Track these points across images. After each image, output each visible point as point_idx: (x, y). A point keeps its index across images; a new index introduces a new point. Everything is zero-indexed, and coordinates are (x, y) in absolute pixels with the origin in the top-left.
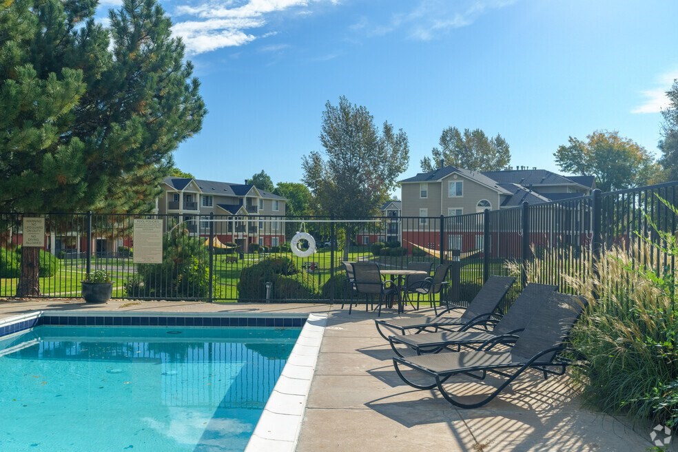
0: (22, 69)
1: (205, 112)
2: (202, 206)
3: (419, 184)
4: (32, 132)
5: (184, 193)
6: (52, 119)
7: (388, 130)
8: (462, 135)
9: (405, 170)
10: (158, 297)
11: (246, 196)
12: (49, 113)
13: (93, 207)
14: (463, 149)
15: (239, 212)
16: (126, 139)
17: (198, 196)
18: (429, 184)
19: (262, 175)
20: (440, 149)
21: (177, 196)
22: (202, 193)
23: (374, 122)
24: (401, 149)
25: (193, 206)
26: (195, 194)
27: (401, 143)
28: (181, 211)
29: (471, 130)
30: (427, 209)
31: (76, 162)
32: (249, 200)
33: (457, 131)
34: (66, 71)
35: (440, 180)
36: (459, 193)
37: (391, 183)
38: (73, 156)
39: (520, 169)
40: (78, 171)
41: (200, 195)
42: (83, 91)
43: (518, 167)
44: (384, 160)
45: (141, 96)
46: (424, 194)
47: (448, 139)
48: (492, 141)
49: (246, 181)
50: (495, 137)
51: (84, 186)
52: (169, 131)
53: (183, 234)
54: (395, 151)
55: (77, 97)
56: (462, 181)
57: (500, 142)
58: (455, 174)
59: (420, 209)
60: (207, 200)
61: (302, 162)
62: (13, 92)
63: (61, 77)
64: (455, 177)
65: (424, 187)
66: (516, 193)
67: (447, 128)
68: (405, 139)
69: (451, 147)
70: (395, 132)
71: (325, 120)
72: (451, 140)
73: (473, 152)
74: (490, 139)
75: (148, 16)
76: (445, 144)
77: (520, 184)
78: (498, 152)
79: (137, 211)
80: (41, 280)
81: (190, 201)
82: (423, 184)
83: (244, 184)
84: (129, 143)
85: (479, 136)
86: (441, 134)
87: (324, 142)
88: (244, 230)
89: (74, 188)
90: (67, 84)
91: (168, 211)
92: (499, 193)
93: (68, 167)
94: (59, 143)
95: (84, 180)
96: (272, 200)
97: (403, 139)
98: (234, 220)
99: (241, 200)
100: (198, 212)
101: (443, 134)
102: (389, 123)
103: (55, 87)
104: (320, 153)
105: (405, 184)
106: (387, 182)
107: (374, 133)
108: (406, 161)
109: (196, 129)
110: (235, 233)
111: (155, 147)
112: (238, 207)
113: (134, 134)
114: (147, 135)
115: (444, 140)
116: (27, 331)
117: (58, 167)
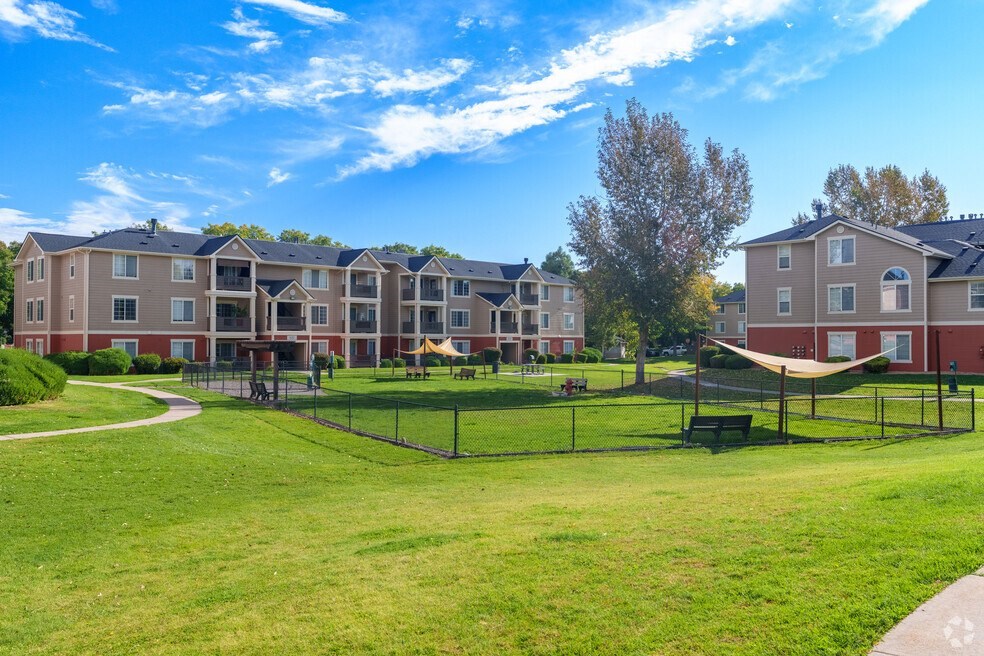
2: (452, 295)
3: (776, 246)
5: (422, 276)
7: (713, 154)
8: (862, 176)
9: (745, 220)
11: (519, 280)
14: (863, 199)
15: (508, 303)
17: (445, 280)
18: (793, 245)
19: (558, 254)
20: (826, 200)
21: (412, 281)
22: (450, 276)
23: (687, 141)
24: (738, 183)
25: (439, 295)
26: (441, 278)
27: (734, 174)
28: (418, 302)
29: (878, 168)
30: (790, 289)
32: (525, 285)
33: (853, 171)
35: (812, 238)
36: (847, 258)
37: (719, 243)
39: (967, 218)
41: (448, 279)
43: (962, 216)
44: (706, 205)
46: (784, 263)
47: (838, 184)
48: (914, 183)
50: (920, 175)
54: (727, 188)
56: (854, 237)
57: (928, 183)
58: (839, 224)
59: (779, 289)
60: (461, 287)
61: (568, 213)
64: (840, 230)
65: (786, 252)
66: (961, 255)
67: (835, 167)
68: (743, 167)
69: (844, 197)
70: (726, 155)
71: (604, 143)
72: (842, 185)
73: (882, 201)
74: (910, 179)
76: (833, 192)
77: (966, 241)
78: (926, 199)
81: (431, 286)
82: (781, 246)
85: (892, 178)
86: (825, 177)
87: (604, 179)
88: (515, 330)
91: (401, 302)
92: (925, 254)
96: (562, 287)
97: (739, 167)
99: (514, 287)
100: (444, 303)
101: (830, 177)
102: (714, 141)
104: (599, 199)
105: (753, 248)
106: (712, 241)
107: (689, 159)
108: (747, 205)
110: (499, 334)
112: (505, 296)
115: (831, 186)
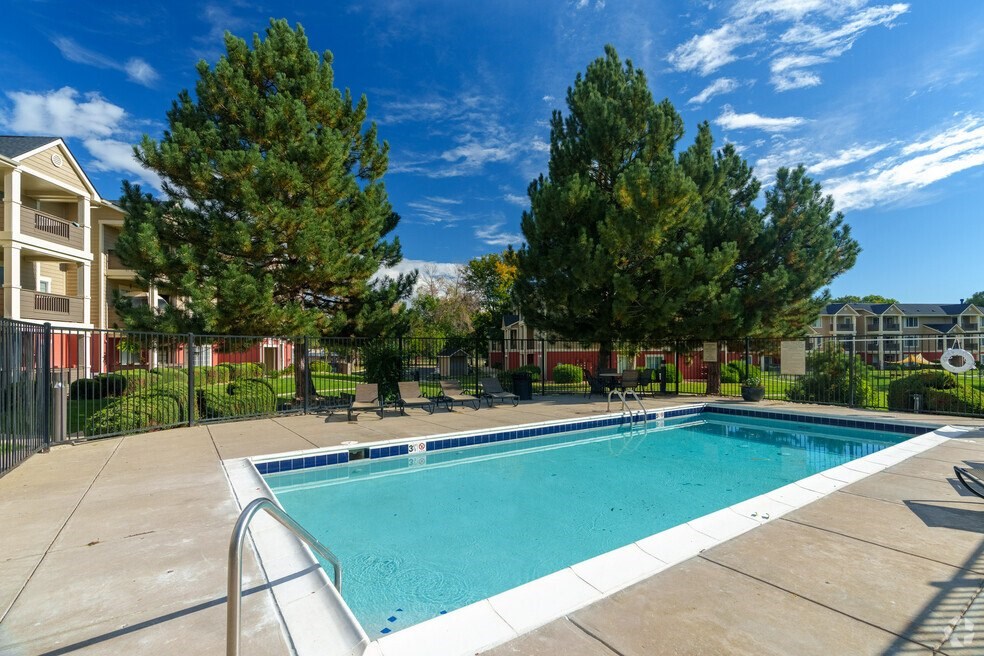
0: (695, 249)
1: (859, 251)
2: (905, 327)
4: (702, 288)
5: (884, 317)
6: (716, 277)
10: (811, 401)
11: (961, 315)
12: (714, 275)
13: (750, 334)
15: (953, 330)
16: (774, 283)
17: (900, 318)
21: (876, 320)
22: (905, 315)
25: (896, 327)
26: (897, 317)
28: (881, 331)
31: (733, 304)
32: (966, 318)
34: (724, 244)
38: (731, 300)
40: (735, 311)
41: (902, 317)
42: (737, 255)
45: (791, 248)
49: (962, 300)
51: (741, 320)
52: (815, 272)
53: (839, 352)
55: (733, 260)
60: (911, 321)
62: (689, 265)
63: (721, 249)
75: (796, 188)
79: (791, 335)
80: (722, 385)
81: (890, 323)
83: (960, 303)
84: (778, 286)
89: (733, 323)
90: (725, 253)
91: (866, 333)
93: (728, 308)
94: (723, 292)
95: (741, 316)
98: (945, 338)
99: (955, 319)
100: (901, 332)
103: (717, 256)
109: (849, 266)
111: (803, 286)
112: (950, 326)
113: (781, 278)
114: (794, 277)
116: (695, 415)
117: (721, 309)
